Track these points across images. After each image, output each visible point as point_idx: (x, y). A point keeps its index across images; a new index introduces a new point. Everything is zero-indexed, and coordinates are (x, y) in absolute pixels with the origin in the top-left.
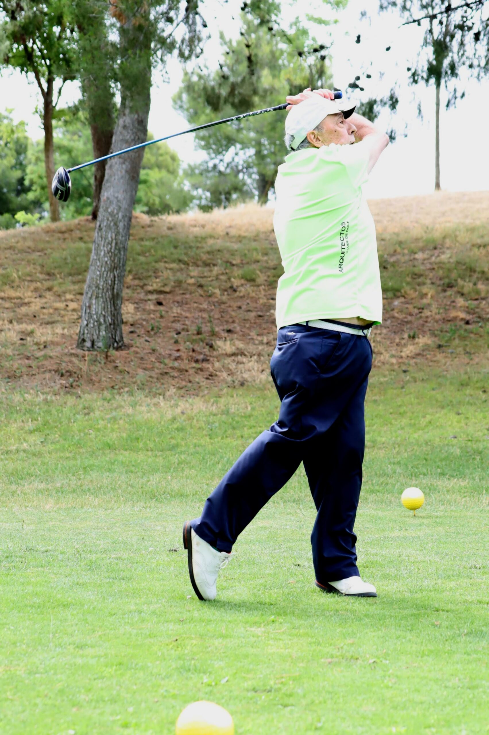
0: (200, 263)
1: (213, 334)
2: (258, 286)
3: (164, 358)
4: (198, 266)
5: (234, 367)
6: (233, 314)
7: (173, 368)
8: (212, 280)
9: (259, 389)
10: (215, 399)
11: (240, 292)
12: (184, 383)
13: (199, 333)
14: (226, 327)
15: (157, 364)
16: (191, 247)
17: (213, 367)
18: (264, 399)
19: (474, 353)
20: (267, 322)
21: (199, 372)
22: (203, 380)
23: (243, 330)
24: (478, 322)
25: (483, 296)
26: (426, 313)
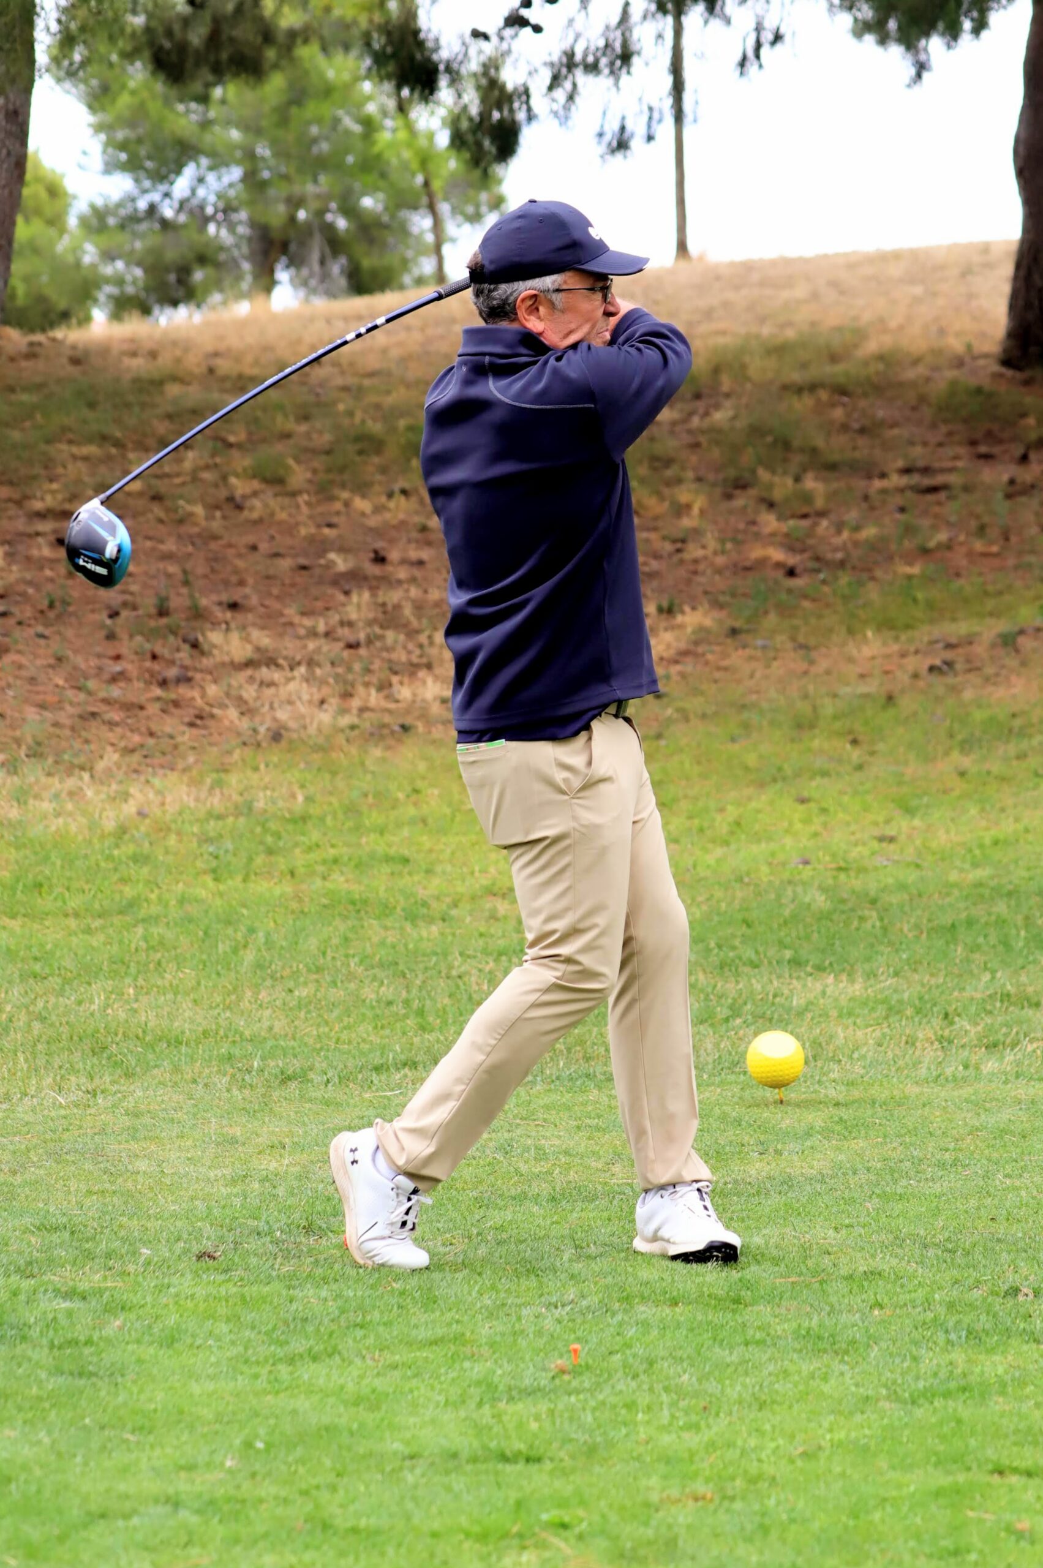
1: (198, 614)
2: (294, 494)
3: (86, 678)
5: (254, 694)
6: (240, 564)
7: (106, 701)
8: (184, 484)
9: (318, 748)
10: (214, 775)
11: (252, 509)
12: (136, 739)
13: (163, 612)
14: (225, 597)
15: (70, 693)
16: (128, 405)
17: (203, 695)
18: (334, 774)
19: (816, 648)
20: (321, 582)
21: (173, 710)
22: (186, 729)
23: (267, 602)
24: (818, 571)
25: (819, 503)
26: (693, 551)
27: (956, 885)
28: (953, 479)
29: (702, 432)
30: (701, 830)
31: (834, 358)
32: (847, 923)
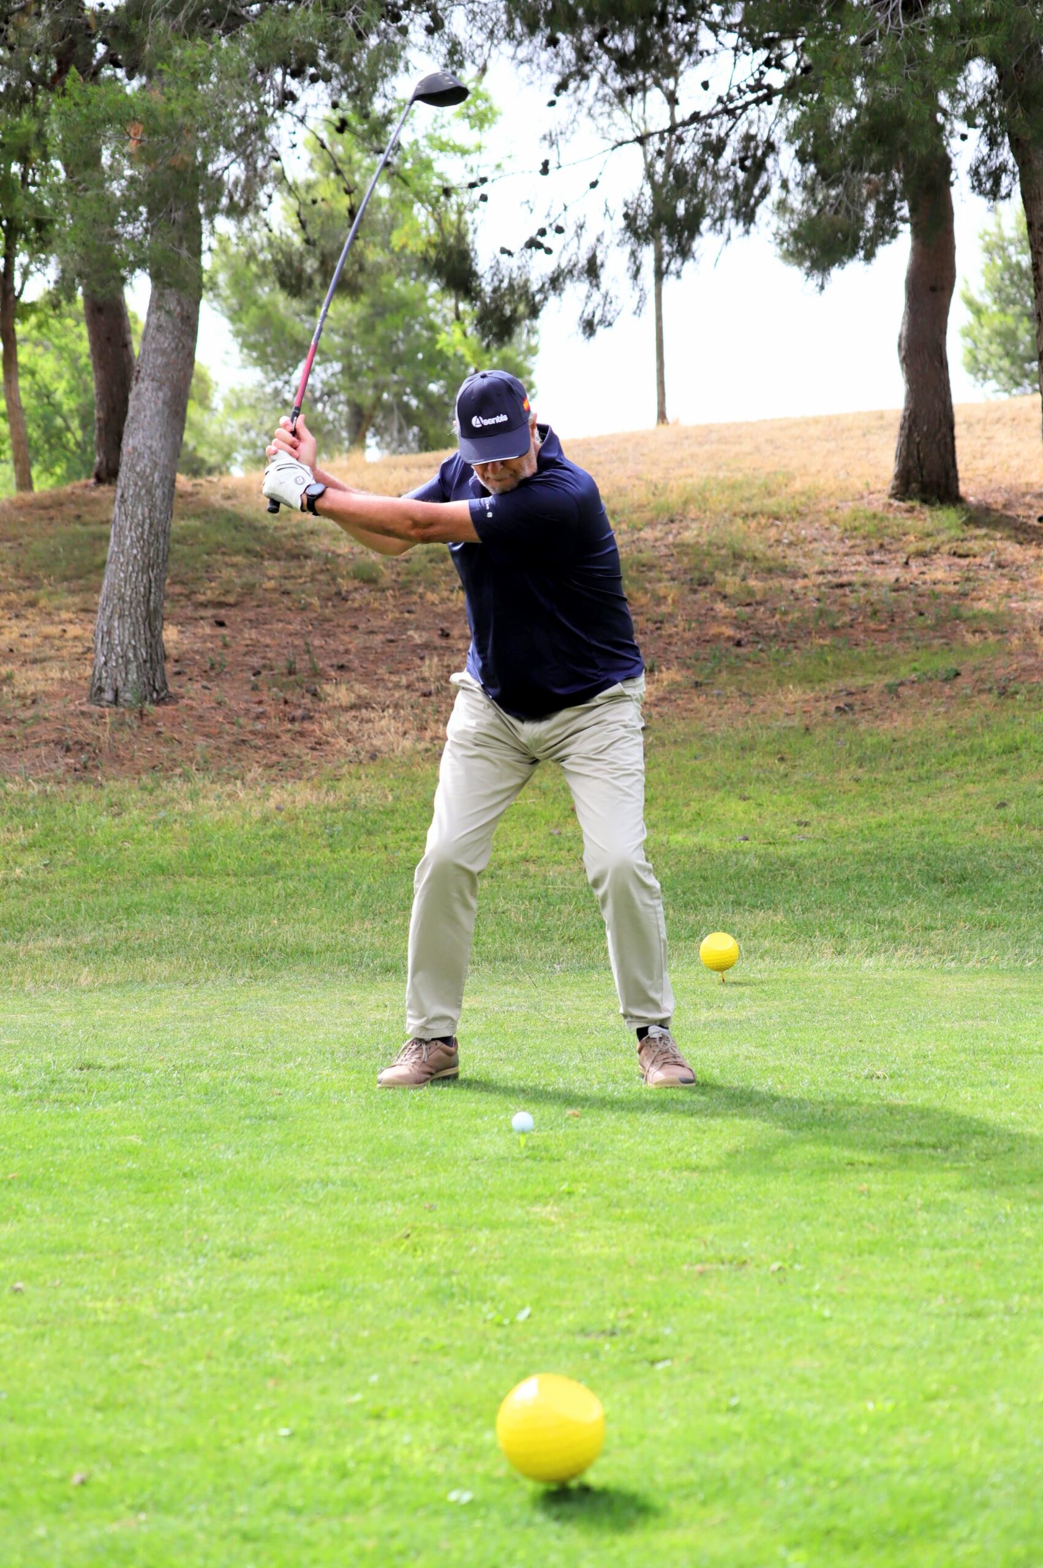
0: (281, 553)
1: (317, 673)
2: (383, 590)
3: (239, 716)
4: (278, 559)
5: (357, 728)
6: (346, 638)
7: (253, 732)
8: (305, 582)
9: (402, 765)
10: (329, 783)
11: (353, 600)
12: (274, 758)
13: (291, 672)
14: (335, 661)
15: (227, 727)
17: (321, 728)
18: (414, 782)
19: (755, 695)
20: (403, 651)
21: (300, 738)
22: (309, 751)
23: (365, 665)
24: (757, 642)
25: (758, 598)
26: (668, 629)
27: (851, 853)
28: (854, 578)
29: (675, 545)
30: (673, 818)
31: (770, 494)
32: (774, 878)
